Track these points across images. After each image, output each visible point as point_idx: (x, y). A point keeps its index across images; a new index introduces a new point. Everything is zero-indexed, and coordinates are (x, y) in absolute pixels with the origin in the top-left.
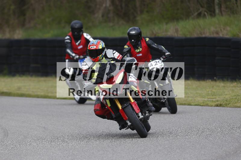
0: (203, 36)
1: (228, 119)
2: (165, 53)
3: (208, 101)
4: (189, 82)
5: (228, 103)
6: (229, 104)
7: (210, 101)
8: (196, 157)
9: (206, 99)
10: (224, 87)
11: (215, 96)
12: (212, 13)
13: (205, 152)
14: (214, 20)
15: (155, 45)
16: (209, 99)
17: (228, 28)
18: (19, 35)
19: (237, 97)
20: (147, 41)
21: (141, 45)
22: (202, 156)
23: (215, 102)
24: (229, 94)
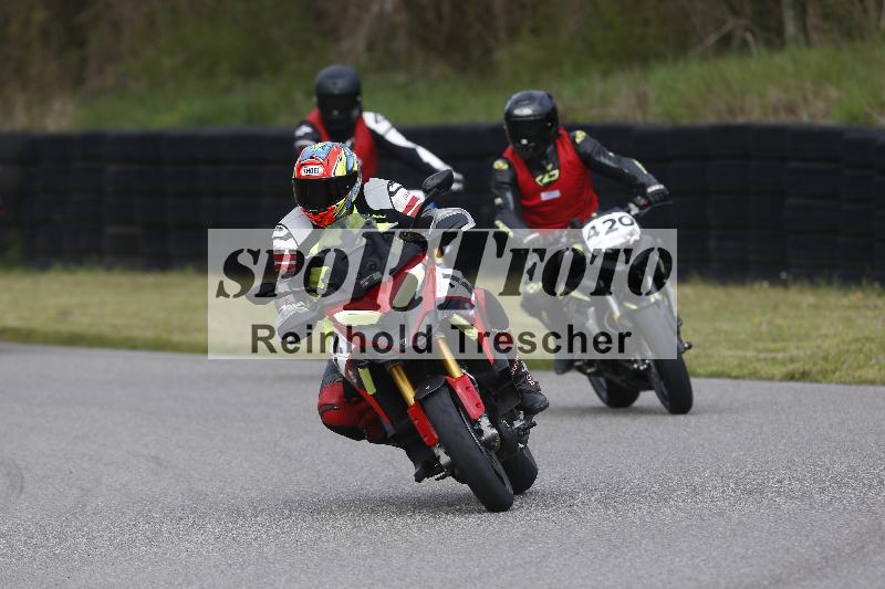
0: (741, 120)
1: (831, 426)
2: (644, 187)
3: (758, 360)
4: (689, 290)
5: (830, 367)
6: (834, 372)
7: (765, 359)
8: (714, 567)
9: (750, 354)
10: (816, 307)
11: (785, 340)
12: (773, 37)
13: (747, 550)
14: (781, 60)
15: (610, 158)
16: (760, 351)
17: (833, 93)
18: (62, 117)
19: (863, 345)
20: (578, 140)
21: (558, 158)
22: (735, 562)
23: (783, 363)
24: (835, 335)
